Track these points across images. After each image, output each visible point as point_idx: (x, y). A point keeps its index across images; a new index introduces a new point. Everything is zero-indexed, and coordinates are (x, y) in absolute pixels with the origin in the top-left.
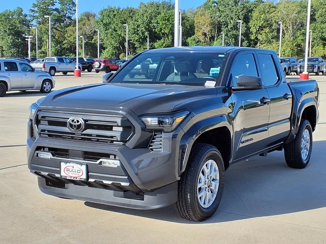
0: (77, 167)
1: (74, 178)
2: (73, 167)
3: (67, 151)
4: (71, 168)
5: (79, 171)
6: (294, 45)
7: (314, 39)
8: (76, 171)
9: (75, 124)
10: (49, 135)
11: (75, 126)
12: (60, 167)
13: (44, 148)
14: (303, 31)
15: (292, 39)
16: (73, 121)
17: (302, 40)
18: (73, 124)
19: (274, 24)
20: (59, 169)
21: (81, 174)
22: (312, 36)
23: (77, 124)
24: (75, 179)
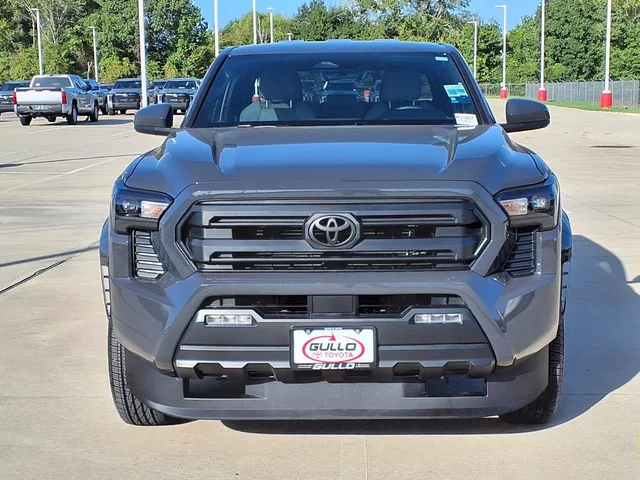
0: (343, 336)
1: (337, 364)
2: (333, 338)
3: (302, 299)
4: (325, 342)
5: (350, 347)
6: (63, 55)
7: (101, 43)
8: (343, 346)
9: (332, 229)
10: (236, 266)
11: (332, 234)
12: (291, 344)
13: (221, 298)
14: (77, 26)
15: (56, 42)
16: (324, 222)
17: (76, 44)
18: (327, 228)
19: (17, 13)
20: (287, 349)
21: (356, 353)
22: (97, 37)
23: (336, 229)
24: (340, 367)
